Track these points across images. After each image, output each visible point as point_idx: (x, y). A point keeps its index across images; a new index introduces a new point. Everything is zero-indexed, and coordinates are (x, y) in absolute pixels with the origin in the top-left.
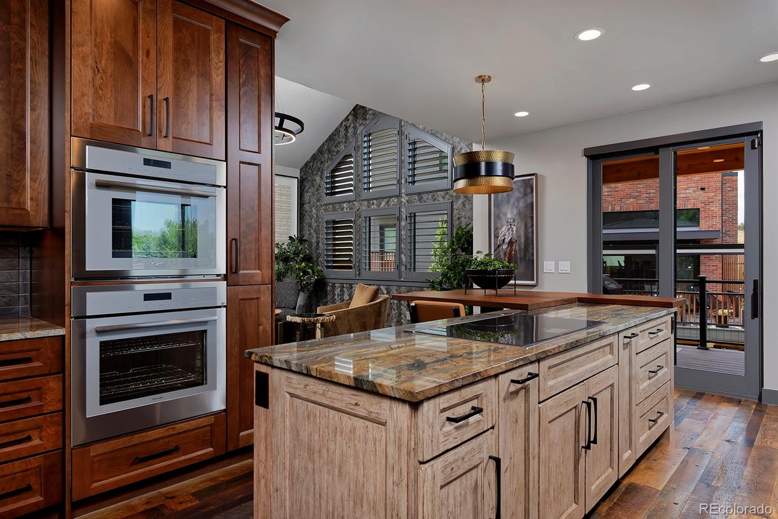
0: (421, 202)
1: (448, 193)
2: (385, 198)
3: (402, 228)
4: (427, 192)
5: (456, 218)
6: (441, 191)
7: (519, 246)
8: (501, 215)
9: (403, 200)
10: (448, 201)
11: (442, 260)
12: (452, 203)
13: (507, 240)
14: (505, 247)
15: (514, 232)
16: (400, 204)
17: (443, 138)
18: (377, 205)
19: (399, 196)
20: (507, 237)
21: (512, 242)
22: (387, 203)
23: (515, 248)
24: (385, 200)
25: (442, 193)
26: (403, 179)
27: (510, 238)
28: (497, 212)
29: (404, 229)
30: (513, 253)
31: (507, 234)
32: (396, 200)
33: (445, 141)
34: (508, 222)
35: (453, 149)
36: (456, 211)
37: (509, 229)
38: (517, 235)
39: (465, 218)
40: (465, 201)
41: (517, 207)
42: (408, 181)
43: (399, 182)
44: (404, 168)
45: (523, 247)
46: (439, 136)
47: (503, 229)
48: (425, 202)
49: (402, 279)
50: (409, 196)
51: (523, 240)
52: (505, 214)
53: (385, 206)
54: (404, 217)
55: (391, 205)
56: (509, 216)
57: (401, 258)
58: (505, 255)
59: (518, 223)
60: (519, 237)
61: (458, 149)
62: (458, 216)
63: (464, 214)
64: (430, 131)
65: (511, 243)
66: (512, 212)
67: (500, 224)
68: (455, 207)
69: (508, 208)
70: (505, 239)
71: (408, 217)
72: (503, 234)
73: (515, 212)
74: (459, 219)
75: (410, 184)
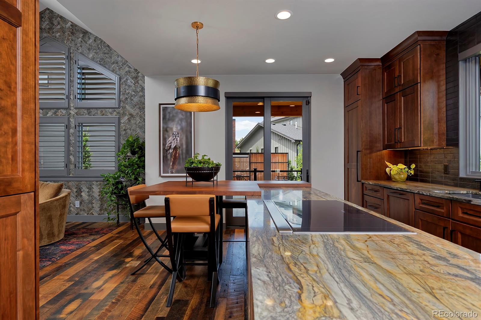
0: (90, 115)
1: (115, 111)
2: (53, 109)
3: (71, 135)
4: (97, 108)
5: (123, 129)
6: (110, 108)
7: (182, 150)
8: (168, 129)
9: (71, 112)
10: (116, 117)
11: (85, 161)
12: (119, 118)
13: (173, 147)
14: (171, 151)
15: (178, 141)
16: (68, 115)
17: (111, 69)
18: (43, 114)
19: (68, 108)
20: (172, 144)
21: (177, 148)
22: (55, 113)
23: (179, 152)
24: (53, 111)
25: (110, 110)
26: (71, 96)
27: (175, 145)
28: (165, 126)
29: (73, 135)
30: (177, 155)
31: (173, 142)
32: (64, 112)
33: (113, 71)
34: (173, 134)
35: (120, 79)
36: (122, 124)
37: (174, 139)
38: (180, 143)
39: (130, 130)
40: (130, 118)
41: (180, 125)
42: (76, 97)
43: (68, 97)
44: (73, 86)
45: (184, 151)
46: (107, 67)
47: (170, 139)
48: (94, 115)
49: (71, 175)
50: (78, 110)
51: (184, 146)
52: (172, 129)
53: (52, 115)
54: (73, 125)
55: (59, 115)
56: (174, 130)
57: (70, 159)
58: (171, 156)
59: (181, 135)
60: (182, 144)
61: (125, 79)
62: (124, 128)
63: (129, 127)
64: (98, 62)
65: (175, 148)
66: (177, 128)
67: (168, 135)
68: (122, 121)
69: (174, 125)
70: (171, 145)
71: (77, 126)
72: (169, 142)
73: (179, 128)
74: (125, 130)
75: (79, 100)
